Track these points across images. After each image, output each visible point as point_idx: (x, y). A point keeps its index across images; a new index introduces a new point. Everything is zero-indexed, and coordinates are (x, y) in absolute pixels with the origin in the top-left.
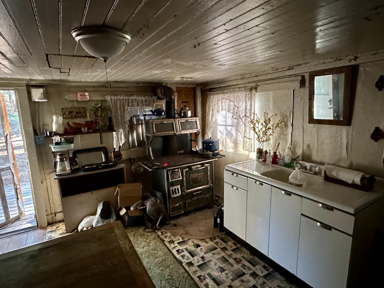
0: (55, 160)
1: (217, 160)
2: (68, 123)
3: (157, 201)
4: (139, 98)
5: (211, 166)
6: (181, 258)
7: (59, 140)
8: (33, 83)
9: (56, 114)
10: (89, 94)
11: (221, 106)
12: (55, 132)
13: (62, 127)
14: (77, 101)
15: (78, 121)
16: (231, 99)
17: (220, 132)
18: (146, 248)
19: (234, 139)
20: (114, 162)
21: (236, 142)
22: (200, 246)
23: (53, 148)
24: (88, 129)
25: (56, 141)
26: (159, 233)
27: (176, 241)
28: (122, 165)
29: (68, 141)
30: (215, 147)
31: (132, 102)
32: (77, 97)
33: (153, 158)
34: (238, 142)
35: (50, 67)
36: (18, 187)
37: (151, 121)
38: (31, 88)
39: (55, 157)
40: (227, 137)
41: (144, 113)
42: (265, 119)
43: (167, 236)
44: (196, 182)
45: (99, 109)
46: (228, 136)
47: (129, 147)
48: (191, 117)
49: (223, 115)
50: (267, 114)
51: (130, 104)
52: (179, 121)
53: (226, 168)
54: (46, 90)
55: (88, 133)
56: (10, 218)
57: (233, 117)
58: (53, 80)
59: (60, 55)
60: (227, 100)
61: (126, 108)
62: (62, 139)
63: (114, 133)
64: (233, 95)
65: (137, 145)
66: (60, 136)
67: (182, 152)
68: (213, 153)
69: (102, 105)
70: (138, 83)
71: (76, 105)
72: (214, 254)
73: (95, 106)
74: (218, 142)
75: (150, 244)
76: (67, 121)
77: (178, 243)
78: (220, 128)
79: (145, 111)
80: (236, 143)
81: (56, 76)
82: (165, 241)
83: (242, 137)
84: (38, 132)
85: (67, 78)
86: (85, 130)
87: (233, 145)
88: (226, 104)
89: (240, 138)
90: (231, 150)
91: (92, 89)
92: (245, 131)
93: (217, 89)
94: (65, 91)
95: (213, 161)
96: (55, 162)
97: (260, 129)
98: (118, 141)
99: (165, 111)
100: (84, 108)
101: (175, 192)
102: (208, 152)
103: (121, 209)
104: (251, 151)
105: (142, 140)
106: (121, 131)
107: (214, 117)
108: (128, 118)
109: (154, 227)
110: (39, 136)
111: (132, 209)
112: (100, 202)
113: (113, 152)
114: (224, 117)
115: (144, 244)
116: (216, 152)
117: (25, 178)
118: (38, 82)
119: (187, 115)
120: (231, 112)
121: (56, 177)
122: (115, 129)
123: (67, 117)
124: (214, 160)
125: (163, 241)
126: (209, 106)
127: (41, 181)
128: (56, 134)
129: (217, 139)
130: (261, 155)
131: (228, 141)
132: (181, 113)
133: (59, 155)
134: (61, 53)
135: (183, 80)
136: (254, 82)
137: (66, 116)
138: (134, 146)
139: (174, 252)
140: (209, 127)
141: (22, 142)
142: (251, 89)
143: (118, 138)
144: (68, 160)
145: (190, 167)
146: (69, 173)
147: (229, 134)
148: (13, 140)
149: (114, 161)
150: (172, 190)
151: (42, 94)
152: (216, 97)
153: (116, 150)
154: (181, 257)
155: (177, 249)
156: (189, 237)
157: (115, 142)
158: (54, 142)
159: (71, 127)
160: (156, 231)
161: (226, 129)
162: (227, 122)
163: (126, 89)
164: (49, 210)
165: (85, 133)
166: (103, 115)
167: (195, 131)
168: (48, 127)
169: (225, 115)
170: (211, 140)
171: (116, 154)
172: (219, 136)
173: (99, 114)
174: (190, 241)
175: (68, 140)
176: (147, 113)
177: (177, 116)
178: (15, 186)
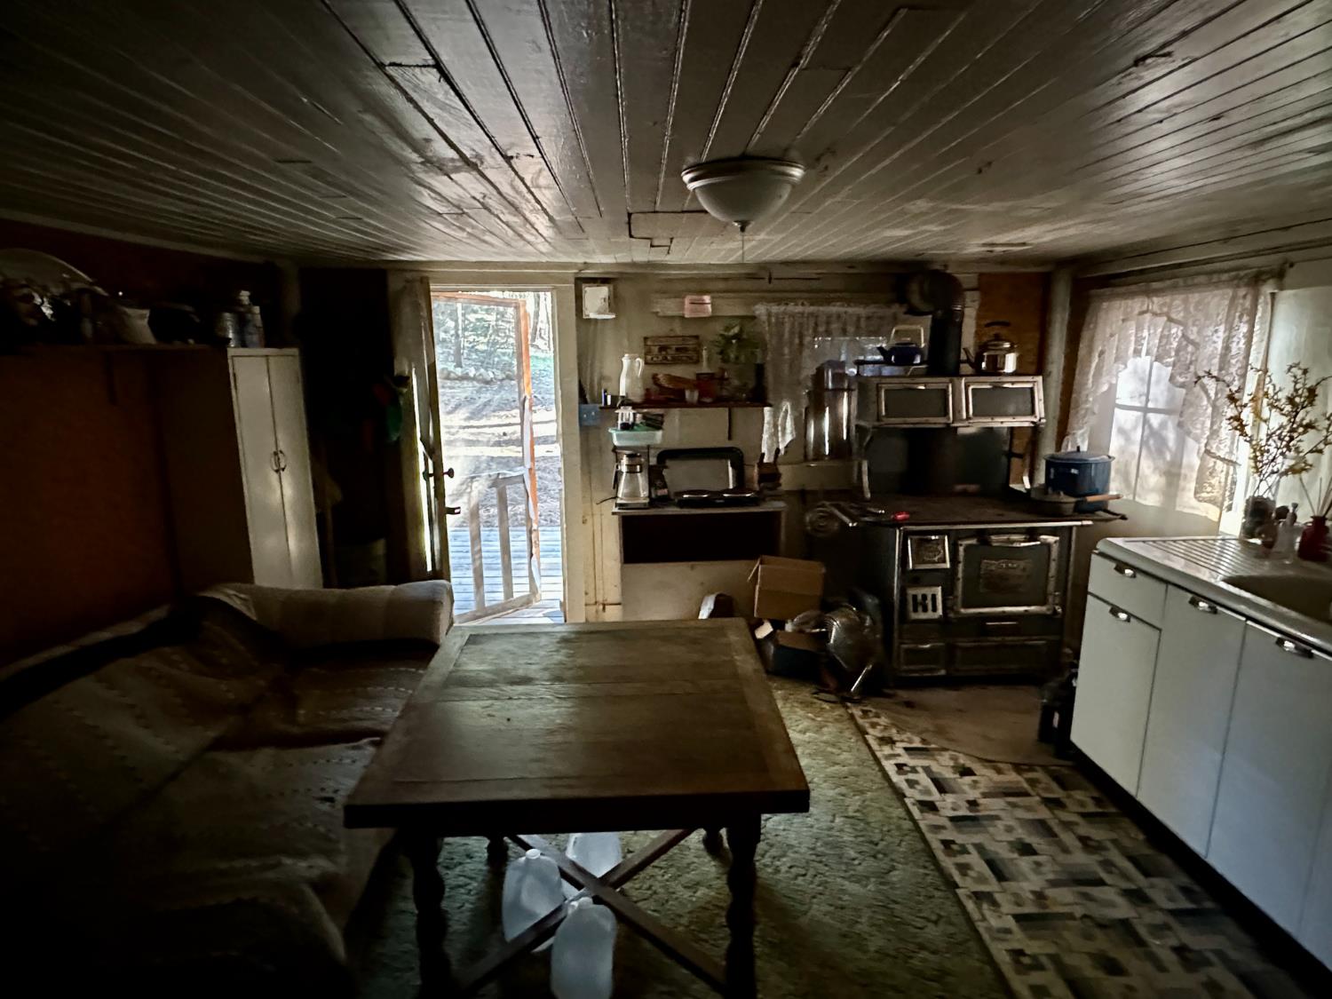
0: (617, 467)
1: (1088, 526)
2: (655, 377)
3: (863, 621)
4: (850, 310)
5: (1066, 542)
6: (904, 786)
7: (631, 420)
8: (589, 273)
9: (631, 351)
10: (712, 298)
11: (1133, 338)
12: (623, 397)
13: (640, 385)
14: (682, 317)
15: (679, 371)
16: (1174, 316)
17: (1121, 431)
18: (811, 734)
19: (1168, 457)
20: (758, 493)
21: (1174, 470)
22: (975, 775)
23: (616, 437)
24: (700, 396)
25: (624, 421)
26: (857, 712)
27: (902, 741)
28: (778, 505)
29: (649, 422)
30: (1092, 483)
31: (828, 323)
32: (682, 308)
33: (869, 495)
34: (1183, 471)
35: (631, 236)
36: (535, 527)
37: (876, 381)
38: (583, 286)
39: (618, 461)
40: (1144, 453)
41: (862, 358)
42: (1296, 390)
43: (878, 724)
44: (1001, 590)
45: (734, 341)
46: (1149, 448)
47: (806, 456)
48: (1014, 374)
49: (1140, 371)
50: (1305, 372)
51: (821, 329)
52: (967, 387)
53: (1101, 546)
54: (615, 289)
55: (700, 404)
56: (512, 596)
57: (1172, 378)
58: (634, 264)
59: (655, 212)
60: (1158, 318)
61: (807, 339)
62: (638, 416)
63: (767, 410)
64: (1186, 302)
65: (827, 452)
66: (633, 408)
67: (972, 488)
68: (1077, 503)
69: (741, 330)
70: (850, 263)
71: (679, 330)
72: (1014, 805)
73: (726, 334)
74: (1106, 466)
75: (825, 730)
76: (655, 370)
77: (906, 749)
78: (1123, 418)
79: (863, 351)
80: (1173, 475)
81: (640, 253)
82: (867, 734)
83: (1198, 453)
84: (588, 397)
85: (662, 259)
86: (692, 396)
87: (1163, 480)
88: (1152, 329)
89: (1192, 459)
90: (1152, 500)
91: (721, 285)
92: (1214, 433)
93: (1130, 279)
94: (657, 292)
95: (1074, 529)
96: (617, 473)
97: (1277, 427)
98: (774, 434)
99: (926, 352)
100: (697, 337)
101: (921, 604)
102: (1059, 494)
103: (760, 623)
104: (1230, 508)
105: (845, 437)
106: (787, 405)
107: (1104, 379)
108: (809, 370)
109: (845, 694)
110: (591, 406)
111: (789, 627)
112: (710, 593)
113: (756, 466)
114: (1142, 380)
115: (806, 723)
116: (1090, 499)
117: (543, 517)
118: (601, 270)
119: (1003, 368)
120: (1169, 360)
121: (616, 510)
122: (771, 397)
123: (655, 359)
124: (1079, 523)
125: (862, 732)
126: (1092, 338)
127: (583, 517)
128: (626, 402)
129: (1105, 457)
130: (1259, 524)
131: (1147, 466)
132: (979, 358)
133: (628, 456)
134: (657, 209)
135: (991, 251)
136: (1276, 250)
137: (652, 359)
138: (819, 455)
139: (890, 766)
140: (1083, 412)
141: (555, 424)
142: (1256, 280)
143: (775, 426)
144: (645, 472)
145: (982, 536)
146: (645, 504)
147: (1151, 442)
148: (535, 417)
149: (758, 489)
150: (915, 597)
151: (605, 299)
152: (1120, 307)
153: (765, 460)
154: (904, 782)
155: (900, 760)
156: (945, 744)
157: (765, 436)
158: (620, 422)
159: (660, 386)
160: (849, 704)
161: (1146, 422)
162: (1151, 397)
163: (815, 284)
164: (591, 594)
165: (691, 405)
166: (742, 358)
167: (1024, 422)
168: (609, 384)
169: (1147, 373)
170: (1078, 456)
171: (765, 471)
172: (1115, 445)
173: (732, 356)
174: (947, 755)
175: (650, 419)
176: (869, 358)
177: (966, 368)
178: (529, 525)
